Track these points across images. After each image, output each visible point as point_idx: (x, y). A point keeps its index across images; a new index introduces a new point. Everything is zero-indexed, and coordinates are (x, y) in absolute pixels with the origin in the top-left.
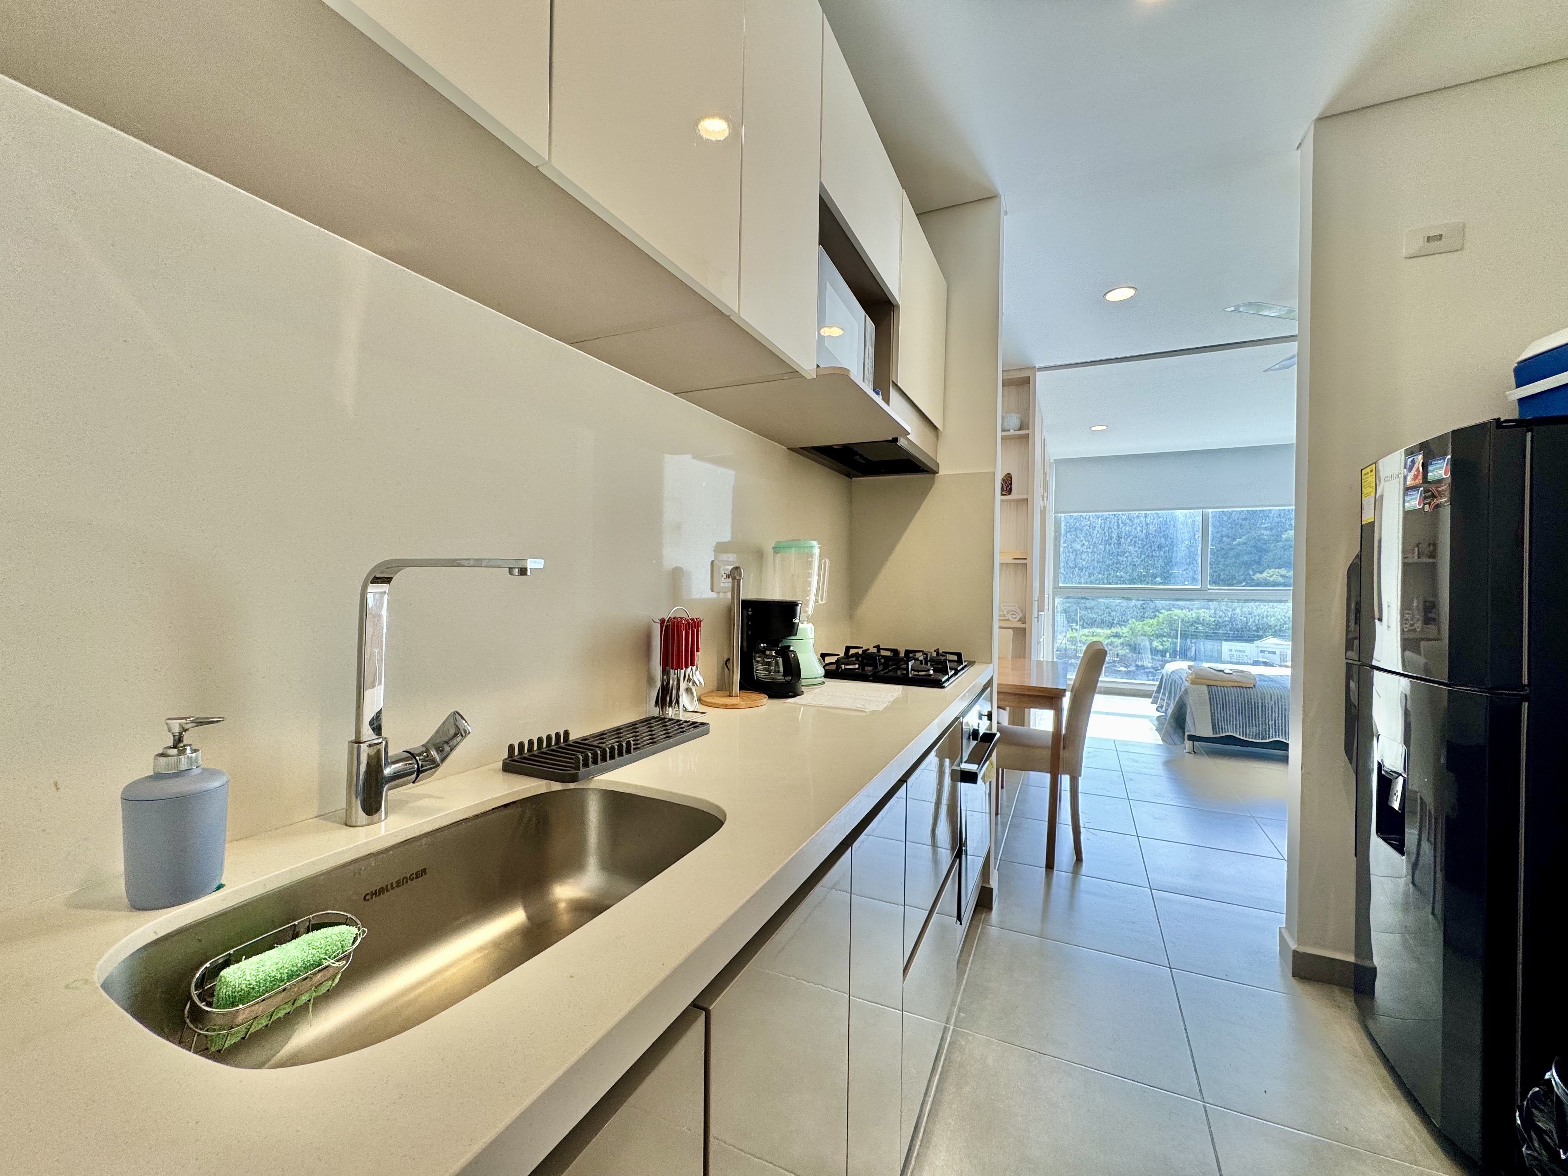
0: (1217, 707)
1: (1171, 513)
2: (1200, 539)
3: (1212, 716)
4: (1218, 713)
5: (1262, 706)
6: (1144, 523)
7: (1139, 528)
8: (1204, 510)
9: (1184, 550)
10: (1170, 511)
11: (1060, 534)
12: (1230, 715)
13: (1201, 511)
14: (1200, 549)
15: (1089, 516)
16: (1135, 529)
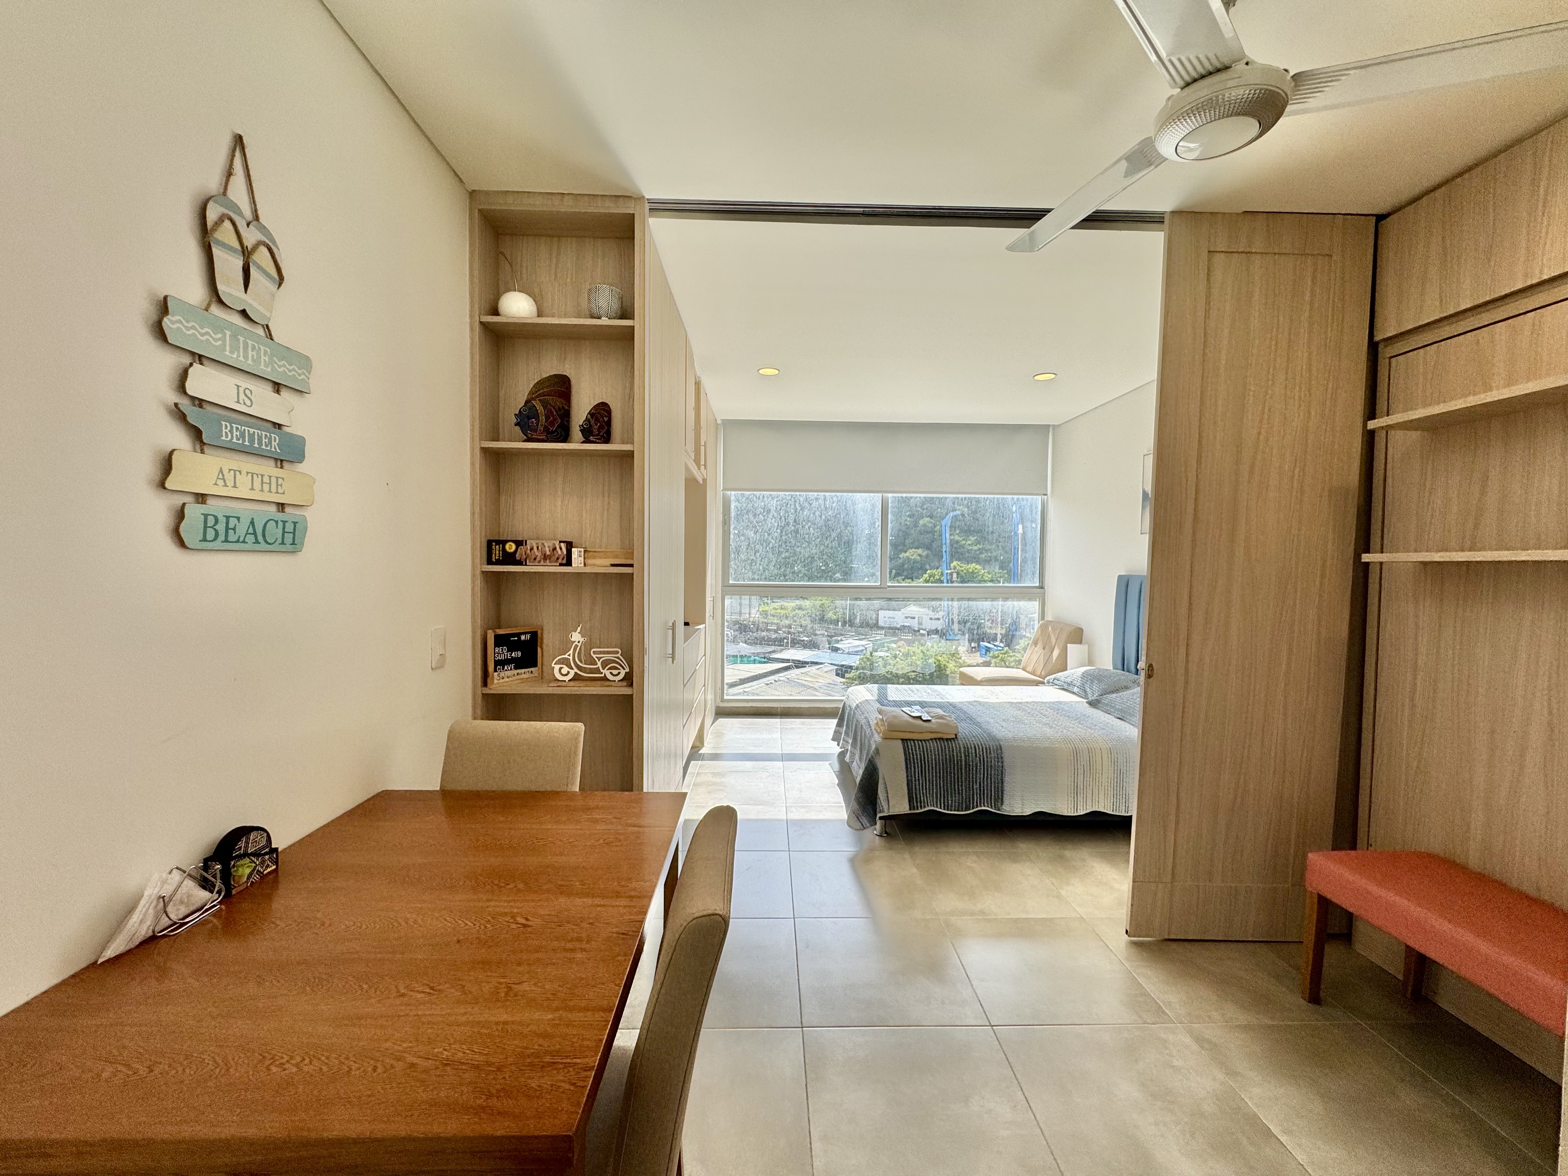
0: (915, 772)
1: (851, 496)
2: (880, 528)
3: (908, 784)
4: (915, 781)
5: (966, 765)
6: (823, 507)
7: (817, 513)
8: (884, 495)
9: (864, 541)
10: (850, 494)
11: (730, 518)
12: (929, 781)
13: (880, 495)
14: (879, 539)
15: (763, 497)
16: (814, 513)
